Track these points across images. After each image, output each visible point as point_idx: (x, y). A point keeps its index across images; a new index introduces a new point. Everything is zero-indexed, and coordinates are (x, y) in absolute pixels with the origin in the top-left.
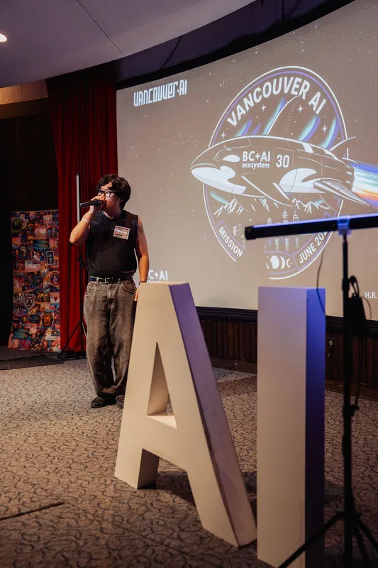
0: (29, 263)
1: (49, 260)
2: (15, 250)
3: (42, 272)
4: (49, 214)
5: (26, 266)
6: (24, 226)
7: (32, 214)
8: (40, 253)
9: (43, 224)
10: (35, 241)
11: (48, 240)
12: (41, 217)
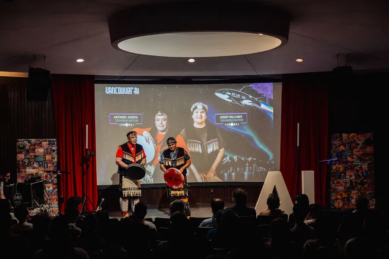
0: (30, 168)
1: (44, 167)
2: (19, 162)
3: (39, 173)
4: (46, 141)
5: (27, 170)
6: (27, 147)
7: (33, 141)
8: (39, 163)
9: (41, 146)
10: (35, 156)
11: (45, 156)
12: (41, 143)
